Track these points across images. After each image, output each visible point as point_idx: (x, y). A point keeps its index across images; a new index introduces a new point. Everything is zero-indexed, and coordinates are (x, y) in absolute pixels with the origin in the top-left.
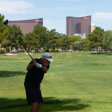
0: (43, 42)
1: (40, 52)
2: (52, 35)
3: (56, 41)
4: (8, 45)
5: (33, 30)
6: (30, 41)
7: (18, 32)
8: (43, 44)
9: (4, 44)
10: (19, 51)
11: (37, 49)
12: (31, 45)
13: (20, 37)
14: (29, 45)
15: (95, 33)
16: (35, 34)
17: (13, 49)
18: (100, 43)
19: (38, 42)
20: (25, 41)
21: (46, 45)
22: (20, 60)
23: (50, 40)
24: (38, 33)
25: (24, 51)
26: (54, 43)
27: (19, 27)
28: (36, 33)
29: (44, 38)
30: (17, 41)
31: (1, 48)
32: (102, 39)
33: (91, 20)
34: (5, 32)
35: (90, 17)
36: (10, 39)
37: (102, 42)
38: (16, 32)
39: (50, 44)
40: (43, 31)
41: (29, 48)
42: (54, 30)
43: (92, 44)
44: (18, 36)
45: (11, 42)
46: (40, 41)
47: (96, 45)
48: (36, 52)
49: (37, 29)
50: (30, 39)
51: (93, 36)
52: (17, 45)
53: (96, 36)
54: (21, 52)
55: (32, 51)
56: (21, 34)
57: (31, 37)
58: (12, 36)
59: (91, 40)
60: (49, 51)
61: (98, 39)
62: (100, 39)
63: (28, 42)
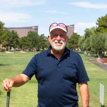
0: (35, 44)
1: (32, 51)
2: (41, 39)
3: (44, 43)
4: (8, 46)
5: (28, 35)
6: (24, 43)
7: (15, 36)
8: (34, 45)
9: (4, 44)
10: (17, 50)
11: (30, 48)
12: (25, 46)
13: (17, 39)
14: (24, 46)
15: (73, 37)
16: (28, 38)
17: (12, 48)
18: (76, 45)
19: (31, 44)
20: (21, 43)
21: (37, 46)
22: (12, 56)
23: (40, 42)
24: (31, 37)
25: (20, 50)
26: (43, 45)
27: (16, 32)
28: (30, 37)
29: (36, 41)
30: (14, 42)
31: (2, 47)
32: (78, 42)
33: (74, 27)
34: (3, 36)
35: (73, 25)
36: (9, 41)
37: (77, 44)
38: (13, 36)
39: (40, 45)
40: (34, 35)
41: (24, 48)
42: (43, 35)
43: (70, 46)
44: (16, 39)
45: (10, 43)
46: (32, 43)
47: (73, 46)
48: (29, 51)
49: (30, 34)
50: (25, 41)
51: (71, 40)
52: (14, 45)
53: (73, 39)
54: (18, 50)
55: (27, 50)
56: (18, 37)
57: (25, 40)
58: (11, 39)
59: (70, 43)
60: (40, 50)
61: (75, 42)
62: (76, 42)
63: (23, 44)
